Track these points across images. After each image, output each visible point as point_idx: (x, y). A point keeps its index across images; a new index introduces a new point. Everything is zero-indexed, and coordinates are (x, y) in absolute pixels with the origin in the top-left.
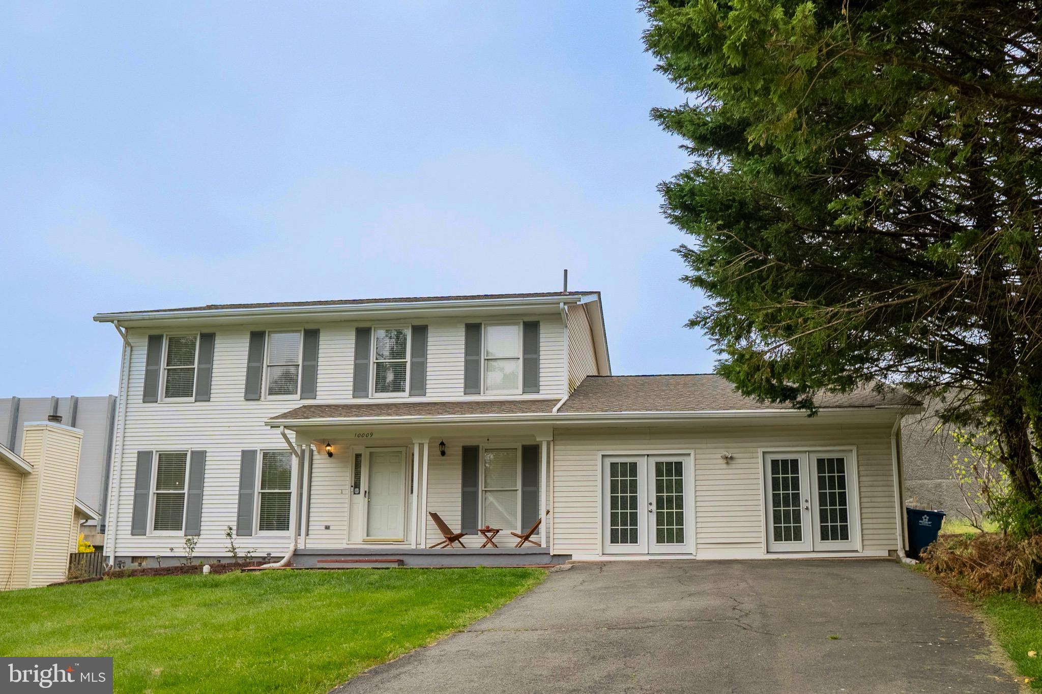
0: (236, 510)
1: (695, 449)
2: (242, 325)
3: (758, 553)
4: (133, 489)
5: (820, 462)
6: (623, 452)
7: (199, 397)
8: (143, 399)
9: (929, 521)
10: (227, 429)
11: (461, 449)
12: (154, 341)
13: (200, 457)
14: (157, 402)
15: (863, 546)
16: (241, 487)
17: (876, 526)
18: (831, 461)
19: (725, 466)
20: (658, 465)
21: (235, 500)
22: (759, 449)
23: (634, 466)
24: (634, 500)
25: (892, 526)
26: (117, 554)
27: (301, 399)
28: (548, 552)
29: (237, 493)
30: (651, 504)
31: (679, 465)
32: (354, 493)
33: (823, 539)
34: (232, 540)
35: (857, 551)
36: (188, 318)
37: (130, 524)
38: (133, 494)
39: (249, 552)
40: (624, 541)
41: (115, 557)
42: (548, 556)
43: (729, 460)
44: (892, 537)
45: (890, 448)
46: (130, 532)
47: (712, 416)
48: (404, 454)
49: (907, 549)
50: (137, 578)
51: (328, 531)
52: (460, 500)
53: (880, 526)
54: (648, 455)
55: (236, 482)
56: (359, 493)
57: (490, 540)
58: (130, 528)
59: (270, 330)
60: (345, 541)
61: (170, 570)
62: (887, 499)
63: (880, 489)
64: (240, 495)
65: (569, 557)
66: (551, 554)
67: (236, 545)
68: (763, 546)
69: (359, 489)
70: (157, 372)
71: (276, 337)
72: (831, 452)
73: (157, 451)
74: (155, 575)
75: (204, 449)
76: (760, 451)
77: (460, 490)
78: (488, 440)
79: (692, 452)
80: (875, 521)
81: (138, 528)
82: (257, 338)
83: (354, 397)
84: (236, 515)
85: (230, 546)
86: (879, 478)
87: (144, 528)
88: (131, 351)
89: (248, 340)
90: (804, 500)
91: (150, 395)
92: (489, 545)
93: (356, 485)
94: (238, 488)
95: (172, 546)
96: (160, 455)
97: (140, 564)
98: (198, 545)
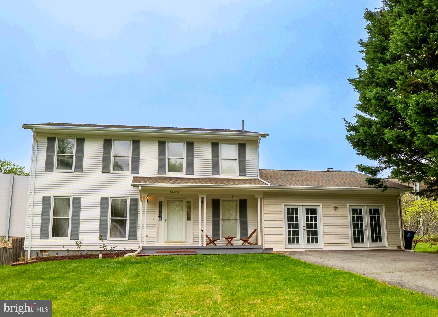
0: (99, 227)
1: (322, 203)
2: (99, 135)
3: (349, 248)
4: (41, 216)
5: (370, 210)
6: (293, 203)
7: (77, 170)
8: (45, 170)
9: (410, 235)
10: (92, 186)
11: (211, 200)
12: (51, 140)
13: (77, 200)
14: (53, 171)
15: (388, 245)
16: (101, 216)
17: (393, 237)
18: (374, 210)
19: (334, 211)
20: (307, 210)
21: (98, 222)
22: (348, 204)
23: (297, 210)
24: (297, 225)
25: (398, 237)
26: (32, 249)
27: (131, 173)
28: (262, 248)
29: (99, 218)
30: (304, 226)
31: (315, 210)
32: (159, 220)
33: (372, 242)
34: (103, 242)
35: (385, 247)
36: (75, 130)
37: (40, 233)
38: (41, 218)
39: (112, 248)
40: (294, 242)
41: (31, 250)
42: (262, 249)
43: (336, 208)
44: (398, 241)
45: (397, 205)
46: (39, 237)
47: (332, 189)
48: (184, 201)
49: (404, 246)
50: (58, 261)
51: (147, 238)
52: (211, 224)
53: (394, 237)
54: (303, 205)
55: (98, 213)
56: (162, 220)
57: (229, 242)
58: (39, 235)
59: (114, 139)
60: (156, 243)
61: (77, 257)
62: (396, 226)
63: (393, 222)
64: (101, 220)
65: (271, 250)
66: (264, 248)
67: (105, 245)
68: (350, 245)
69: (162, 218)
70: (52, 156)
71: (117, 142)
72: (374, 206)
73: (53, 196)
74: (69, 259)
75: (80, 196)
76: (348, 205)
77: (211, 219)
78: (233, 196)
79: (321, 205)
80: (392, 235)
81: (44, 235)
82: (108, 142)
83: (158, 174)
84: (98, 229)
85: (103, 245)
86: (393, 217)
87: (47, 236)
88: (38, 144)
89: (103, 143)
90: (365, 226)
91: (49, 167)
92: (229, 244)
93: (160, 216)
94: (99, 216)
95: (63, 245)
96: (55, 198)
97: (57, 254)
98: (82, 245)
